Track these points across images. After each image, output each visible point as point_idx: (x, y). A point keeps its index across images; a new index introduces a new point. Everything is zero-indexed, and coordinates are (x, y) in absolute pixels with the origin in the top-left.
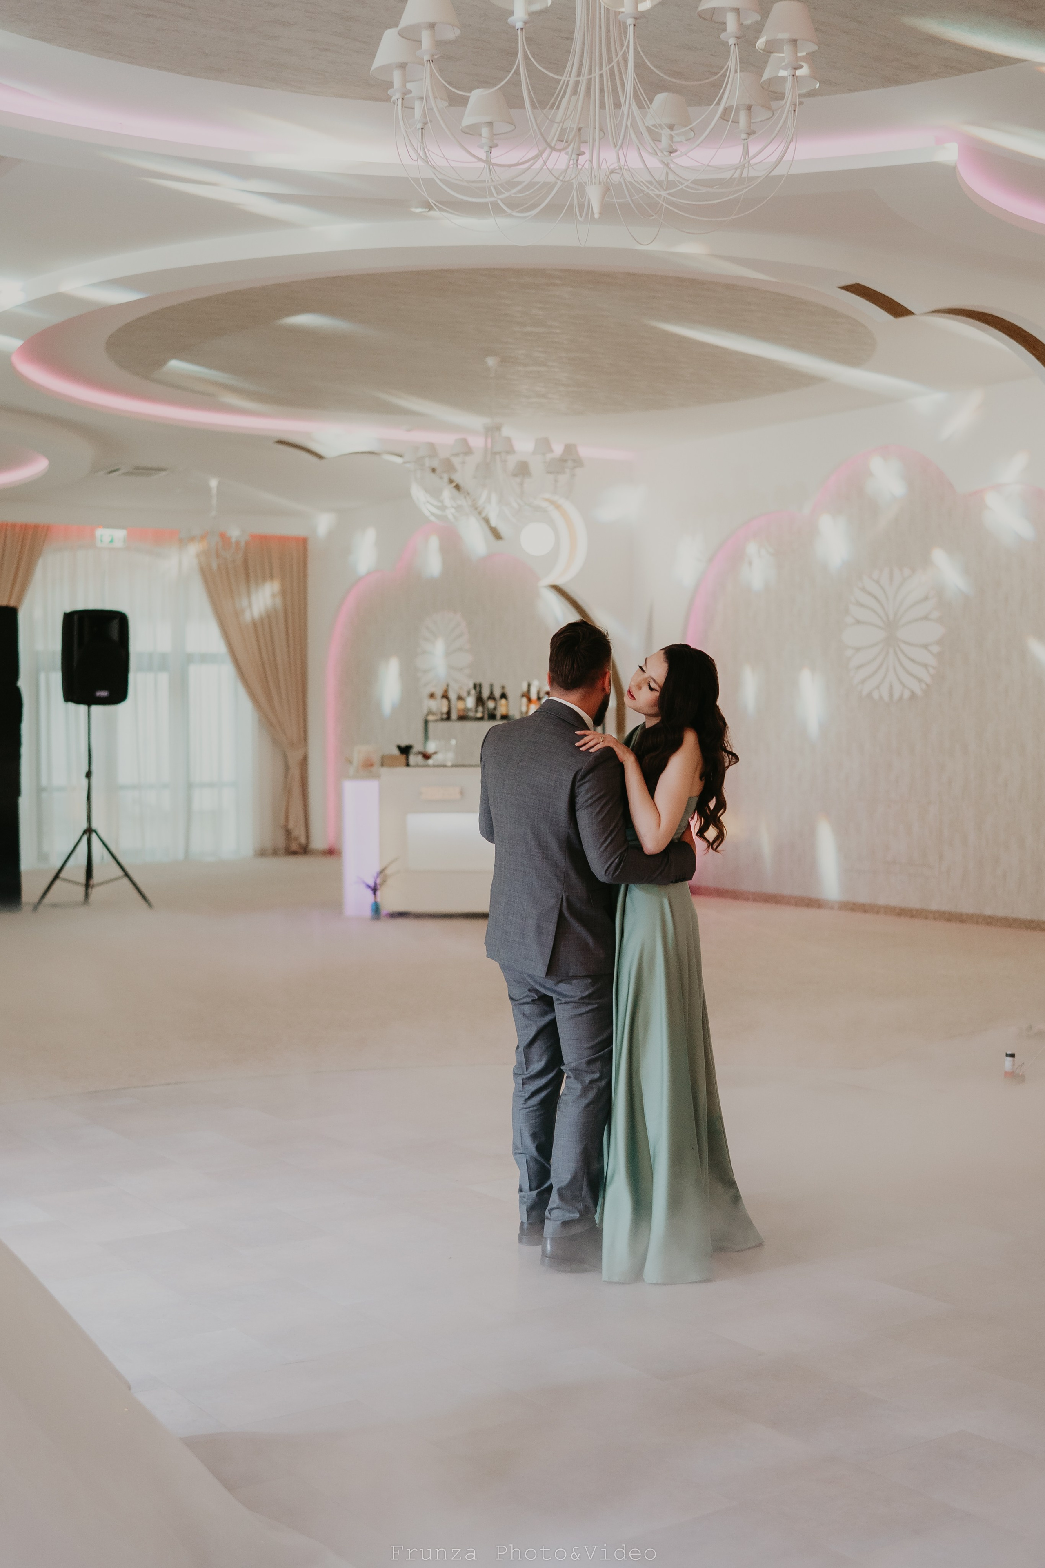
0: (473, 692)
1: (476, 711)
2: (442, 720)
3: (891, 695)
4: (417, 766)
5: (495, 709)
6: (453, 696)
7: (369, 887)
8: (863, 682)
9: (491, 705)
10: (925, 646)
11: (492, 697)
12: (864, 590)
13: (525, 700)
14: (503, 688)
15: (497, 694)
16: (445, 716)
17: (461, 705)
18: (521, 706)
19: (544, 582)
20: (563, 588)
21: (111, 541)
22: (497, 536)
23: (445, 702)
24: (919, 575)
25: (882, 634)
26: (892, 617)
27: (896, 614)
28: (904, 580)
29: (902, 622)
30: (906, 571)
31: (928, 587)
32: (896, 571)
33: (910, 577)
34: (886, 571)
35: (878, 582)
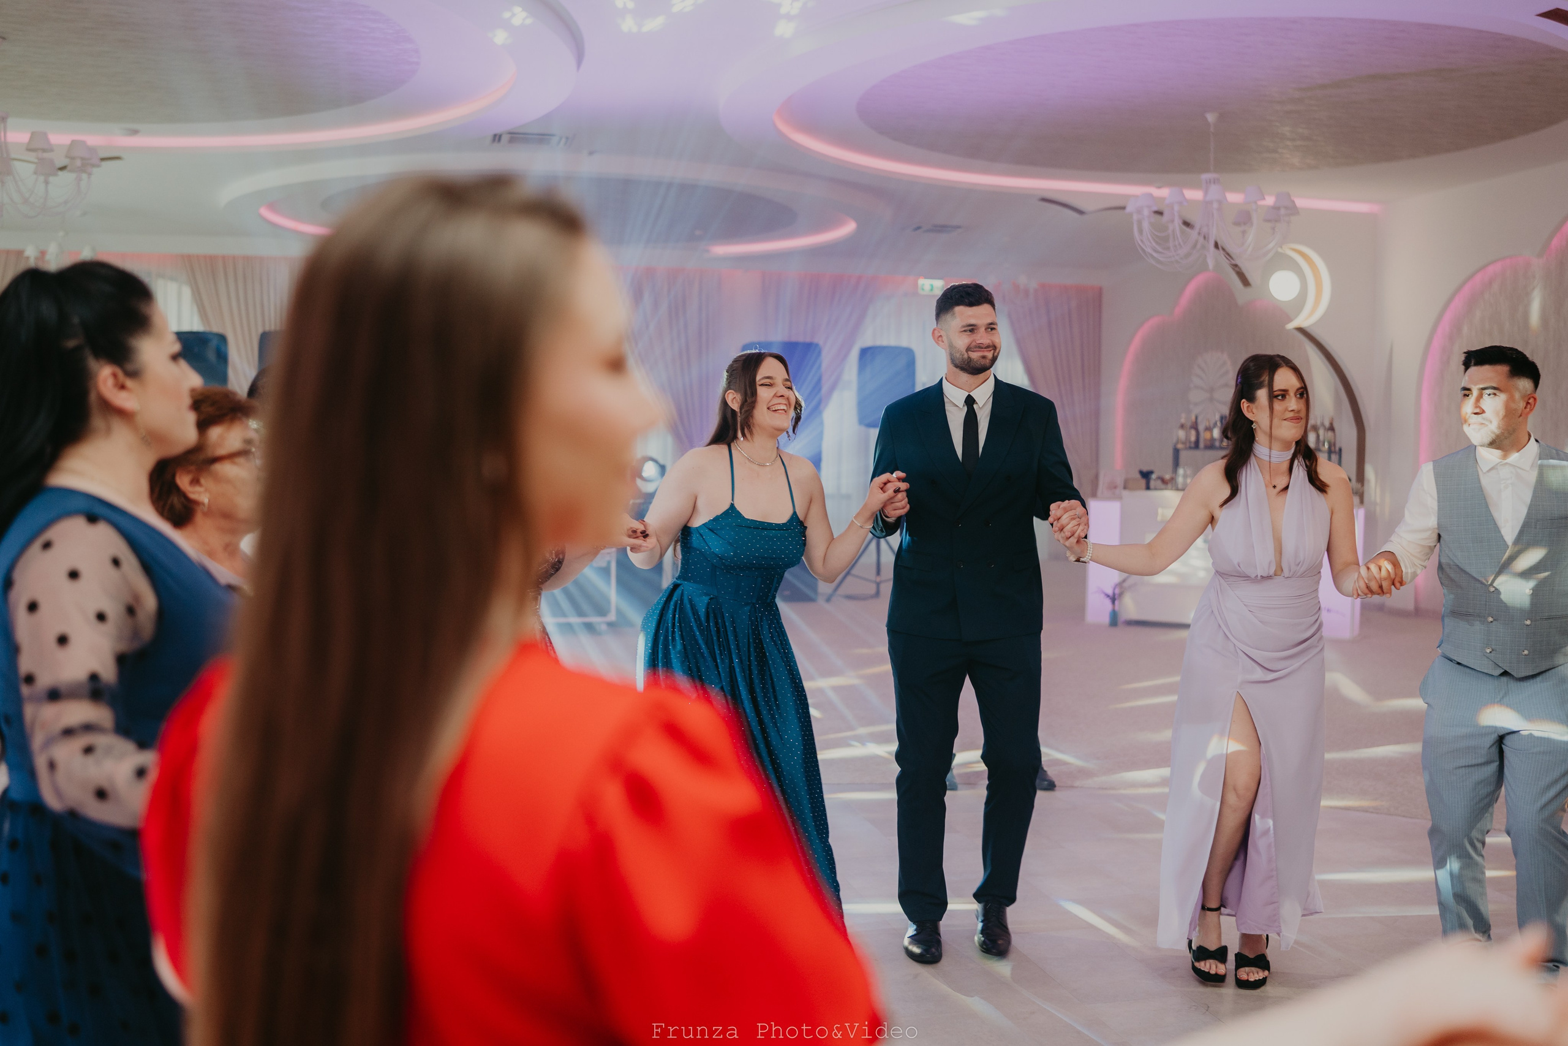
0: (1219, 424)
1: (1222, 441)
2: (1190, 448)
4: (1156, 489)
6: (1201, 428)
7: (1108, 596)
16: (1193, 445)
17: (1207, 435)
19: (1291, 326)
20: (1308, 330)
21: (932, 290)
22: (1246, 282)
23: (1193, 432)
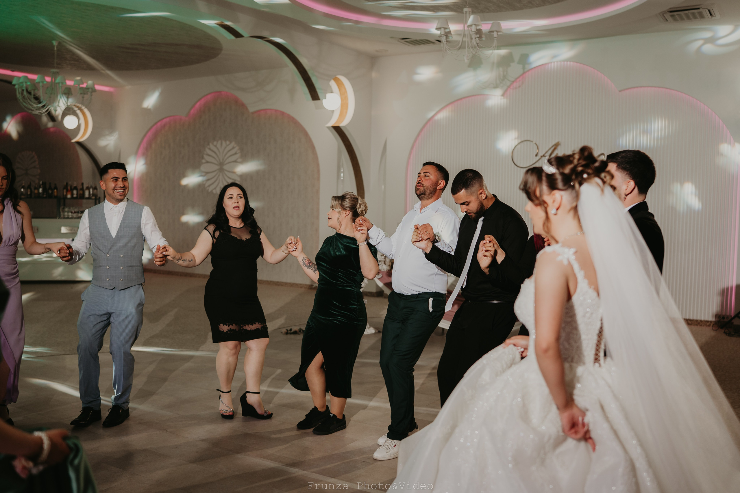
0: (42, 186)
1: (44, 194)
2: (28, 198)
5: (53, 192)
8: (209, 186)
9: (50, 192)
11: (50, 188)
12: (210, 149)
13: (65, 191)
14: (55, 184)
15: (53, 186)
17: (36, 191)
18: (63, 193)
19: (74, 141)
20: (83, 143)
22: (53, 120)
24: (233, 144)
25: (217, 167)
26: (221, 160)
27: (223, 159)
28: (227, 146)
29: (225, 163)
30: (228, 142)
31: (237, 149)
32: (224, 142)
33: (229, 145)
34: (219, 142)
35: (216, 146)
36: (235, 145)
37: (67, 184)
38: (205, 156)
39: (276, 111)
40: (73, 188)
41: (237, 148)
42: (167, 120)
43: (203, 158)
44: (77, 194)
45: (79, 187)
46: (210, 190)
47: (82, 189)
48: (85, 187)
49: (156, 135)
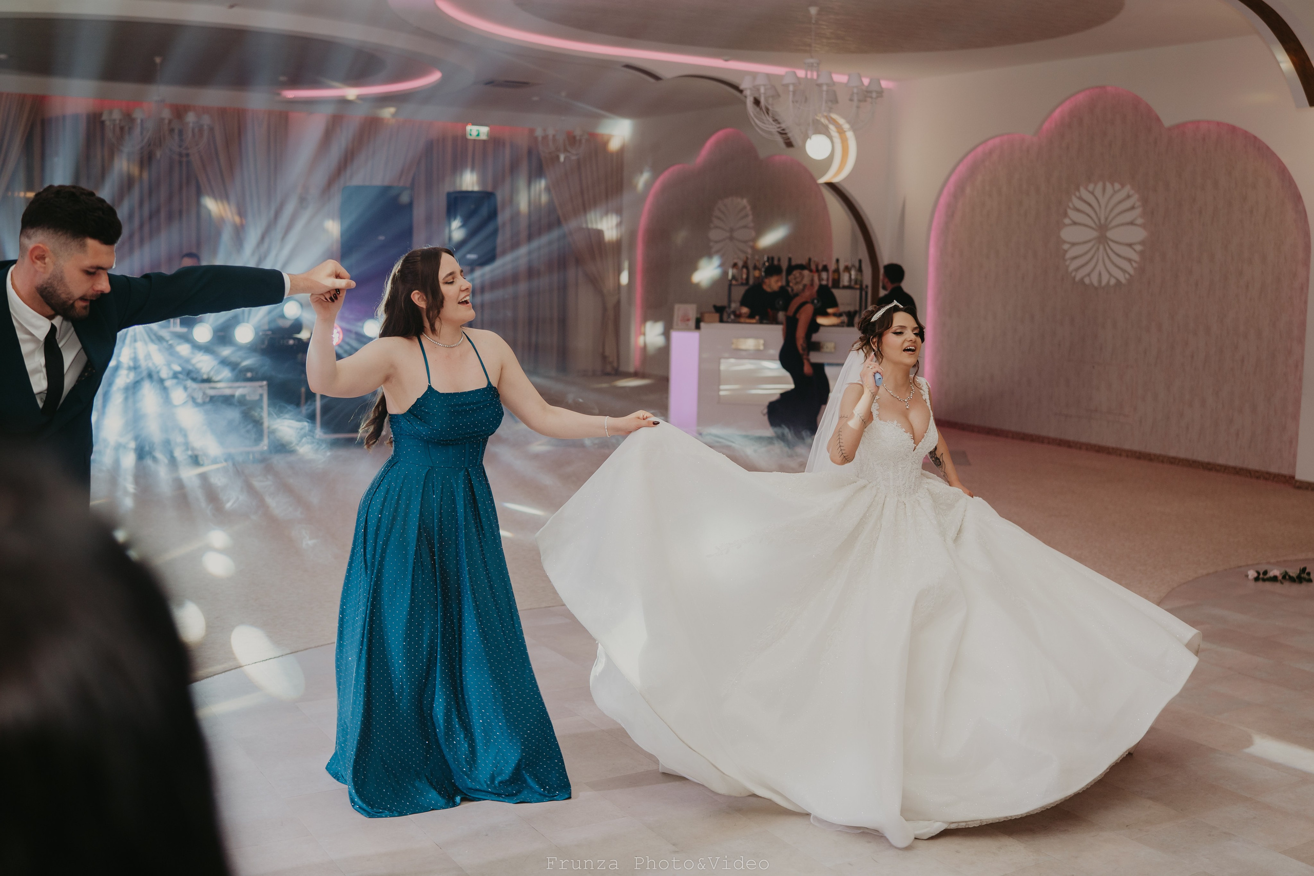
3: (1100, 281)
4: (730, 322)
6: (751, 266)
8: (1076, 270)
10: (1130, 245)
16: (744, 282)
19: (822, 181)
20: (838, 185)
21: (478, 135)
22: (789, 144)
23: (745, 270)
24: (1128, 189)
25: (1094, 234)
26: (1103, 221)
27: (1106, 219)
28: (1115, 192)
29: (1111, 226)
30: (1117, 186)
31: (1135, 199)
32: (1108, 185)
33: (1119, 190)
34: (1100, 185)
35: (1092, 193)
36: (1132, 192)
37: (810, 260)
38: (1071, 213)
39: (1218, 124)
40: (820, 267)
41: (1136, 197)
42: (997, 141)
43: (1066, 215)
44: (828, 280)
45: (832, 267)
46: (1078, 278)
47: (837, 271)
48: (842, 267)
49: (973, 170)
